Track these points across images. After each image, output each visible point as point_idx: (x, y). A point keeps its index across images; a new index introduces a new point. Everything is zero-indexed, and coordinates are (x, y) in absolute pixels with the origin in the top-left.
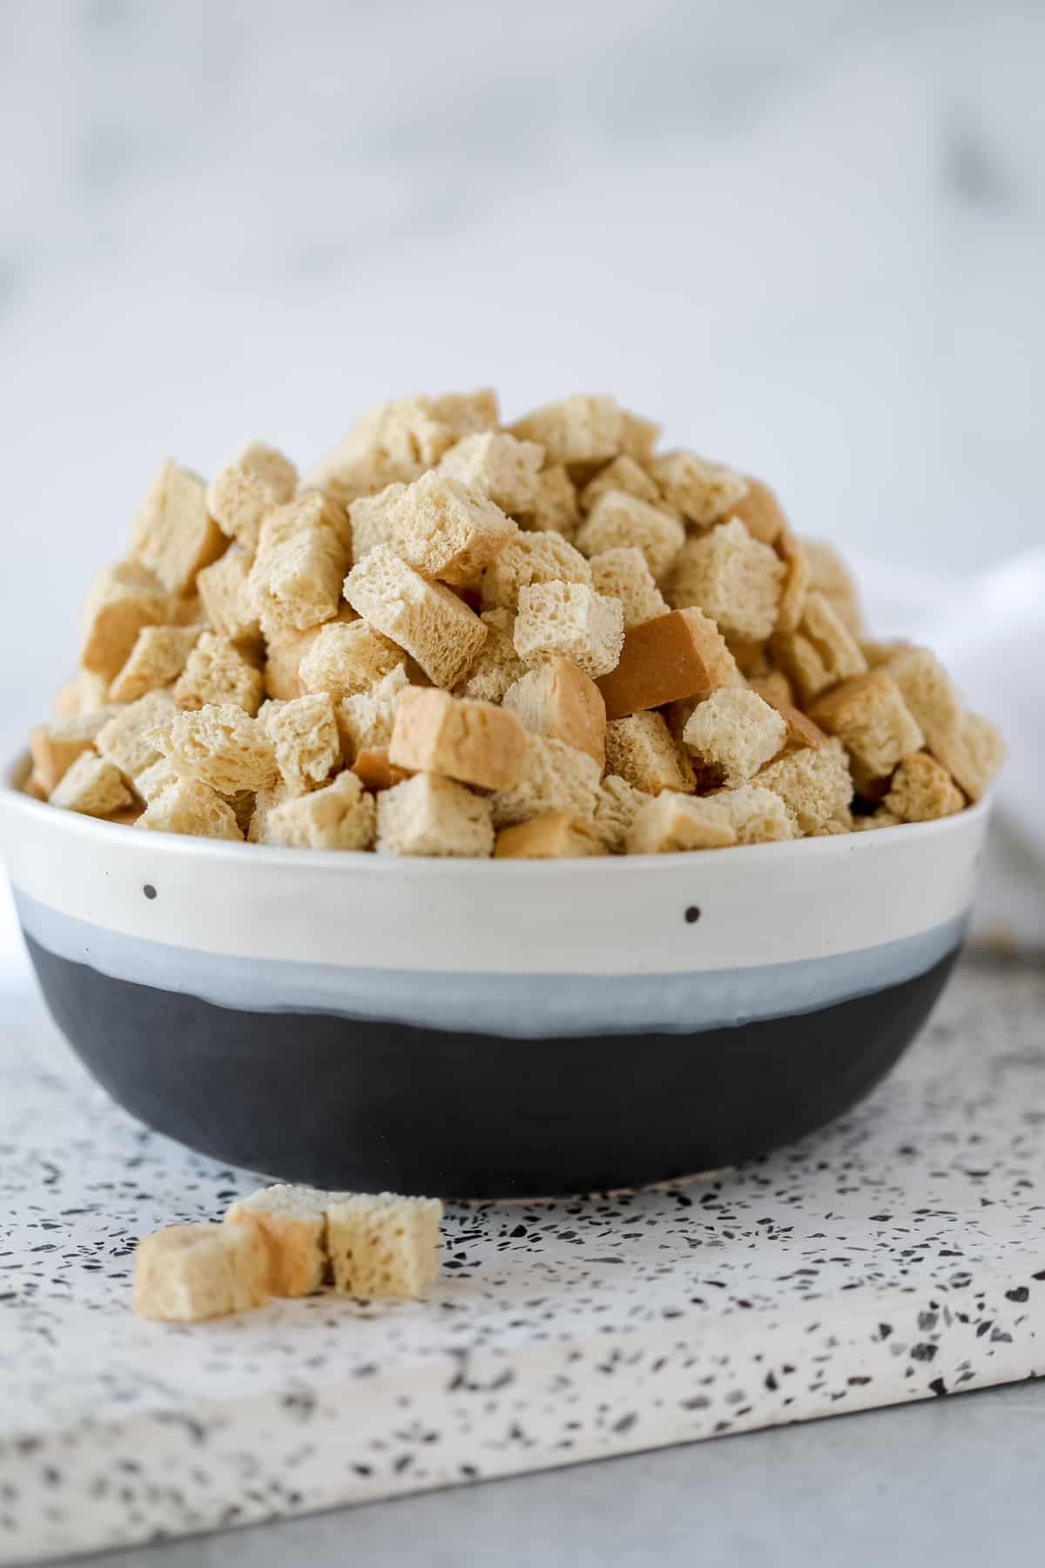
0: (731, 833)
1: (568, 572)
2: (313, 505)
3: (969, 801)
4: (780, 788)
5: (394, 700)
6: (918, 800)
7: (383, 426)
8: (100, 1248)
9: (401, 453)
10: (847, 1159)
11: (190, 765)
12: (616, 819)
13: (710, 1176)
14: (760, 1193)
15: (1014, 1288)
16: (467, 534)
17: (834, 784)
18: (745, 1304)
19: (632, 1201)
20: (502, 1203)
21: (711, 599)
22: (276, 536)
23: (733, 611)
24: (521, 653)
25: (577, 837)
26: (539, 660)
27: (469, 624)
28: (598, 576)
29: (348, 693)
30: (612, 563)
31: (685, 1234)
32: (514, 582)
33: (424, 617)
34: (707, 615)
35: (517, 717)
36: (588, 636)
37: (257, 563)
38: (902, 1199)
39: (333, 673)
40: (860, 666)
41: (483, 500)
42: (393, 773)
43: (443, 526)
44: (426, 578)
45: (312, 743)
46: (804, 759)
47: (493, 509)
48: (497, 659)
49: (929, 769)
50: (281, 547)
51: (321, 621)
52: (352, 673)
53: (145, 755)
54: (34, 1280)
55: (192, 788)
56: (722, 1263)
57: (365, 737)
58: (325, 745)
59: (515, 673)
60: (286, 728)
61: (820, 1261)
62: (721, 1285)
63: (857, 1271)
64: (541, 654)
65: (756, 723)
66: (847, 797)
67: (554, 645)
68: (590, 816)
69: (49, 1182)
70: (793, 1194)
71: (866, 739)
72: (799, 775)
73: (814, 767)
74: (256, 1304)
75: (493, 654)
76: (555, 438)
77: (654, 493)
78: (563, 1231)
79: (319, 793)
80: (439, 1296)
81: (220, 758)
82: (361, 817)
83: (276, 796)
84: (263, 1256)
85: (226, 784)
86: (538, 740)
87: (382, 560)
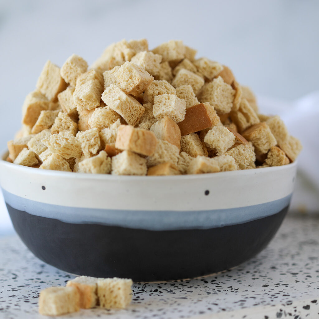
0: (219, 168)
1: (169, 92)
2: (92, 73)
3: (291, 161)
4: (233, 156)
5: (117, 130)
6: (275, 160)
7: (114, 50)
8: (29, 296)
9: (119, 58)
10: (255, 270)
11: (56, 150)
12: (184, 165)
13: (214, 275)
14: (229, 279)
15: (305, 305)
16: (139, 80)
17: (250, 155)
18: (224, 310)
19: (190, 282)
20: (150, 283)
21: (212, 101)
22: (81, 82)
23: (219, 104)
24: (155, 115)
25: (172, 170)
26: (160, 117)
27: (139, 107)
28: (178, 93)
29: (103, 128)
30: (182, 90)
31: (206, 291)
32: (153, 95)
33: (126, 105)
34: (211, 105)
35: (154, 134)
36: (175, 110)
37: (75, 90)
38: (272, 281)
39: (98, 122)
40: (258, 121)
41: (144, 71)
42: (116, 151)
43: (131, 77)
44: (126, 93)
45: (92, 143)
46: (241, 147)
47: (146, 73)
48: (148, 118)
49: (279, 151)
50: (83, 85)
51: (95, 107)
52: (104, 122)
53: (42, 148)
54: (9, 305)
55: (56, 157)
56: (217, 298)
57: (108, 141)
58: (96, 143)
59: (153, 122)
60: (84, 138)
61: (247, 298)
62: (216, 304)
63: (258, 300)
64: (161, 116)
65: (226, 136)
66: (254, 159)
67: (165, 113)
68: (176, 164)
69: (14, 278)
70: (239, 280)
71: (259, 142)
72: (239, 152)
73: (244, 150)
74: (76, 311)
75: (147, 117)
76: (165, 53)
77: (195, 70)
78: (169, 290)
79: (94, 157)
80: (132, 308)
81: (64, 148)
82: (107, 164)
83: (82, 159)
84: (78, 296)
85: (66, 155)
86: (160, 141)
87: (113, 88)
